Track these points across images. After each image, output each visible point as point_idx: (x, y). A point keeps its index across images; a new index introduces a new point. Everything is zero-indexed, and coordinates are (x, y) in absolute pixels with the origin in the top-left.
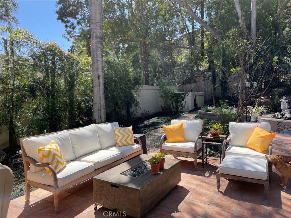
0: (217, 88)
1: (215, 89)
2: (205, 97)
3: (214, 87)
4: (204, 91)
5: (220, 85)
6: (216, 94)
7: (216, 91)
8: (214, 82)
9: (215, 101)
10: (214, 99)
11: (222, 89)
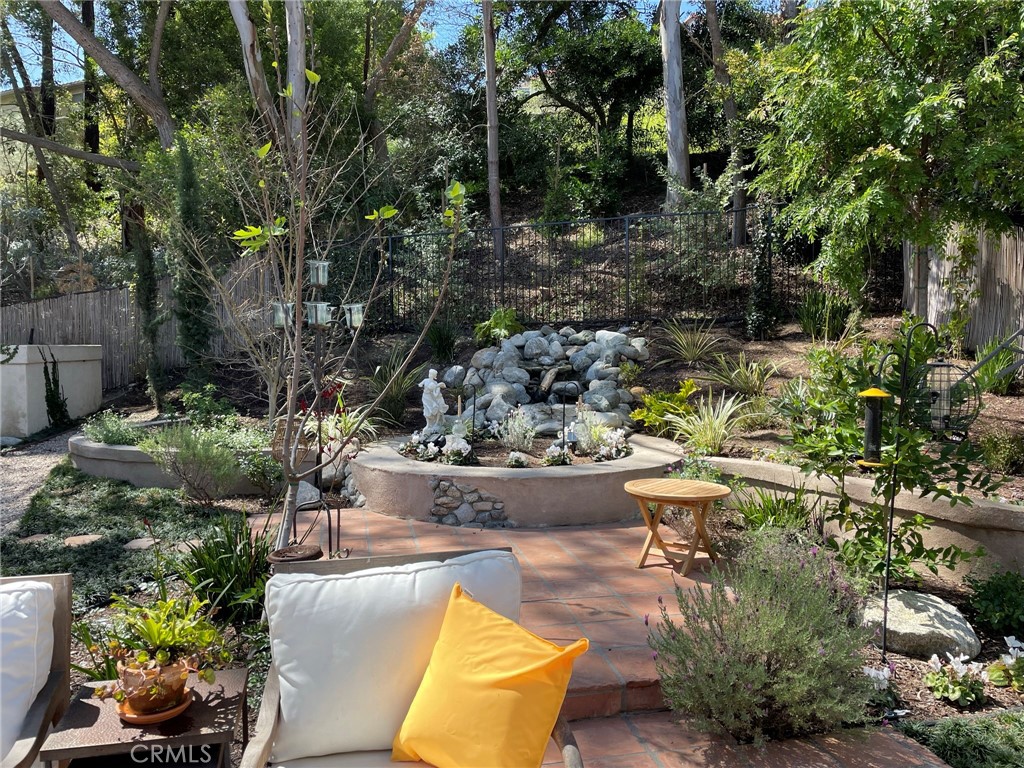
0: (162, 329)
1: (152, 334)
2: (107, 368)
3: (148, 321)
4: (104, 339)
5: (177, 314)
6: (158, 354)
7: (159, 340)
8: (148, 300)
9: (155, 388)
10: (150, 374)
11: (187, 333)
